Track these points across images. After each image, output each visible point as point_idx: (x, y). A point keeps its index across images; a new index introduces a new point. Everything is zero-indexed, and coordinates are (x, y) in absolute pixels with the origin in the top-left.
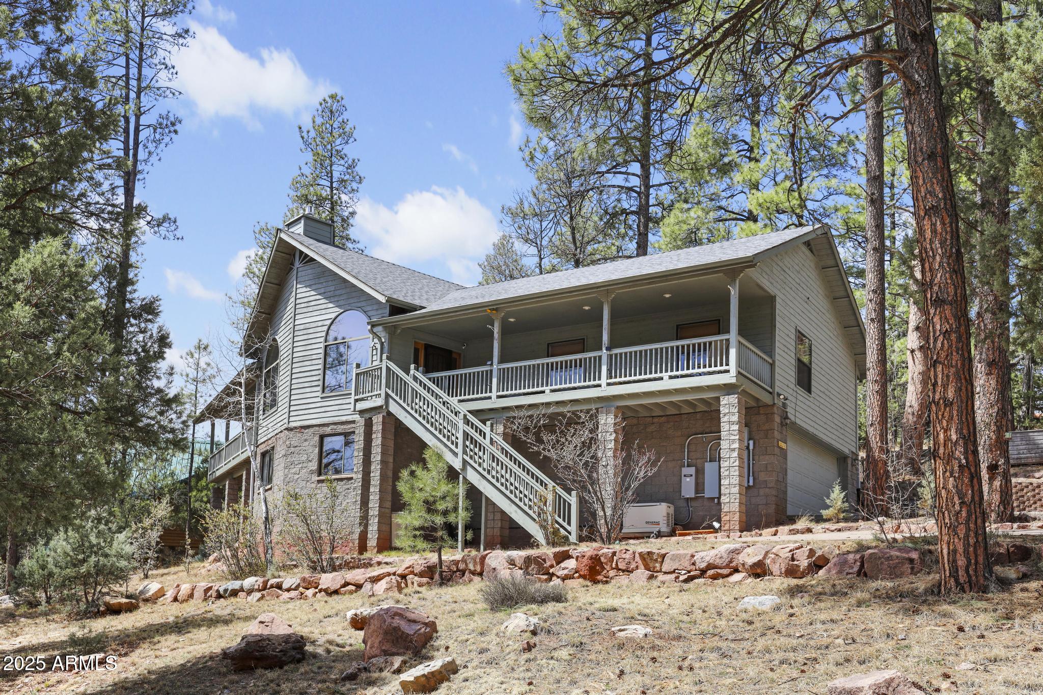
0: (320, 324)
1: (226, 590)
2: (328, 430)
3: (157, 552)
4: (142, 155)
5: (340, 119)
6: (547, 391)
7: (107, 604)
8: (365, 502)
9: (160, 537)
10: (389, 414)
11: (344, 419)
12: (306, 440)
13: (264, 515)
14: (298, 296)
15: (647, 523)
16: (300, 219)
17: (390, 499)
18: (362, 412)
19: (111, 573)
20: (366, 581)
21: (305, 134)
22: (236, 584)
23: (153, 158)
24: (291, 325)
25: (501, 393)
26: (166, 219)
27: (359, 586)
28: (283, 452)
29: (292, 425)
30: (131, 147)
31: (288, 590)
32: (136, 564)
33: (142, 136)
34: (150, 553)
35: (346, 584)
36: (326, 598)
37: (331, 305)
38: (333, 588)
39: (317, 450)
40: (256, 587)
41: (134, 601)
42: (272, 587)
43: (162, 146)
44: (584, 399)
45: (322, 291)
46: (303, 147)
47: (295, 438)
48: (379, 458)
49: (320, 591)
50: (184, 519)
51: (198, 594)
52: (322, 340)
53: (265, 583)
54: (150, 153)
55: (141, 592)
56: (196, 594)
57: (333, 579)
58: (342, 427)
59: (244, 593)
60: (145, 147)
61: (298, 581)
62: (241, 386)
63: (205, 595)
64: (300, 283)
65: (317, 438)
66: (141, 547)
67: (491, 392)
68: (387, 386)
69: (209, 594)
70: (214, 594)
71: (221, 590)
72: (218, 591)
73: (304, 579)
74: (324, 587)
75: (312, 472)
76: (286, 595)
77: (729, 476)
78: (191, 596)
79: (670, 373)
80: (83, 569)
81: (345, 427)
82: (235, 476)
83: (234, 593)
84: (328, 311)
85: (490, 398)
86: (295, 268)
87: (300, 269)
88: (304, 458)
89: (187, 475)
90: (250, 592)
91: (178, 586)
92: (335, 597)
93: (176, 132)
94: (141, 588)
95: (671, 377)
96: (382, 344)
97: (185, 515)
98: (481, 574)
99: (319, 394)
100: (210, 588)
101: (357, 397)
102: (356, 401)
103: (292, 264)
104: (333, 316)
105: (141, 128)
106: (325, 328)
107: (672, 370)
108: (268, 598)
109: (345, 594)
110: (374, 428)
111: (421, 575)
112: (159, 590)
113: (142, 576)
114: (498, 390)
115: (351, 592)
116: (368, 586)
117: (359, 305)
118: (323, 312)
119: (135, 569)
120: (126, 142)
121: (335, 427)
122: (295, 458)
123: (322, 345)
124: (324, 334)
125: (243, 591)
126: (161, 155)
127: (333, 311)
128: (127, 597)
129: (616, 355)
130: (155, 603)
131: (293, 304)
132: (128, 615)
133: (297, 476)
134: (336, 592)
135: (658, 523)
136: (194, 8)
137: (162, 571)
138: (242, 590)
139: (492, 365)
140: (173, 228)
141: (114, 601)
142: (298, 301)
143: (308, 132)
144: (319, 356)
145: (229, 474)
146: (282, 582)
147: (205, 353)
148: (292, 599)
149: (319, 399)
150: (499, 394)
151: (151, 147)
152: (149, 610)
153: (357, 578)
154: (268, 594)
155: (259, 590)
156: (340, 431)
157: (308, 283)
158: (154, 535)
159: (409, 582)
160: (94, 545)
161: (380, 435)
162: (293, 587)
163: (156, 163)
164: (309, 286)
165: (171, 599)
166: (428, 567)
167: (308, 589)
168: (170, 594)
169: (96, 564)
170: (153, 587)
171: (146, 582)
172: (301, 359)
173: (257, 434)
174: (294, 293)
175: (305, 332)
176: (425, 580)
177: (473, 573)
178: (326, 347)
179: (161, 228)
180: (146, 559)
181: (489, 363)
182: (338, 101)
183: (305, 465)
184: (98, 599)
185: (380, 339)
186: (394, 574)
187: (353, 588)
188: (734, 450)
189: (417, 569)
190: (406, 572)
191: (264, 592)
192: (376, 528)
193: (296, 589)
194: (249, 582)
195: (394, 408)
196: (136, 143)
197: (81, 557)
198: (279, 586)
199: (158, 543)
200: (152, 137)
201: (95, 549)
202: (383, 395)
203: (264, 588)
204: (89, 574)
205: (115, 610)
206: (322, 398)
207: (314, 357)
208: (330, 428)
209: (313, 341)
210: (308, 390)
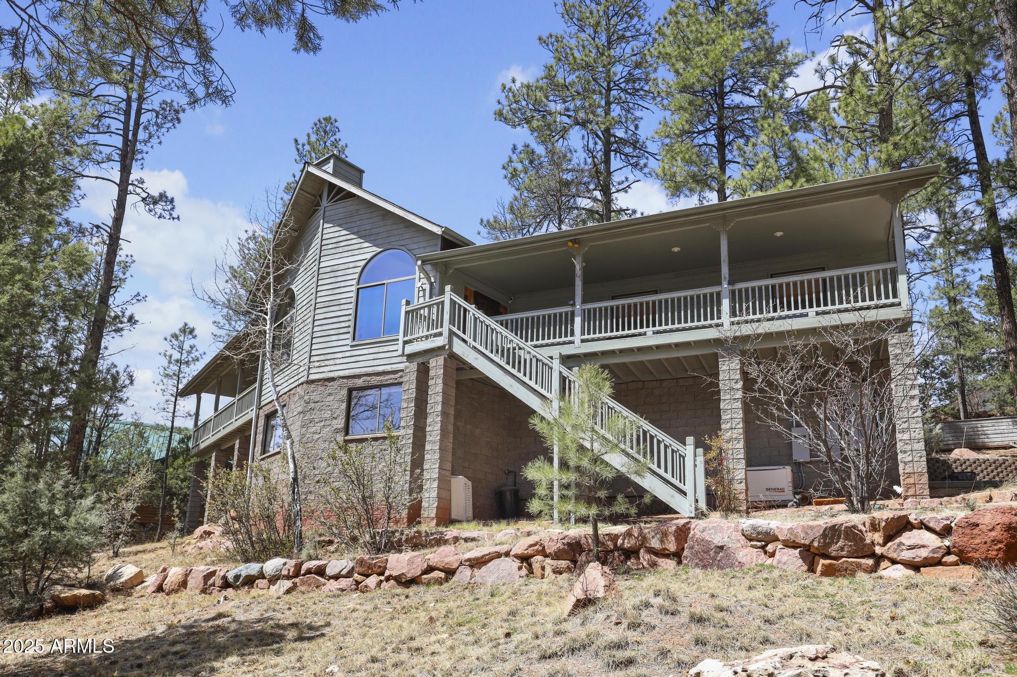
0: (351, 265)
1: (237, 577)
2: (360, 382)
3: (131, 527)
4: (142, 135)
5: (332, 139)
6: (650, 333)
7: (56, 599)
8: (418, 463)
9: (137, 509)
10: (453, 356)
11: (381, 369)
12: (330, 394)
13: (292, 475)
14: (325, 237)
15: (768, 489)
16: (328, 159)
17: (450, 459)
18: (411, 357)
19: (67, 553)
20: (461, 564)
21: (300, 147)
22: (253, 568)
23: (154, 141)
24: (316, 268)
25: (586, 337)
26: (163, 197)
27: (450, 573)
28: (300, 409)
29: (312, 377)
30: (131, 128)
31: (336, 577)
32: (104, 540)
33: (144, 118)
34: (123, 528)
35: (430, 569)
36: (399, 590)
37: (367, 244)
38: (409, 576)
39: (344, 405)
40: (285, 572)
41: (98, 592)
42: (309, 571)
43: (164, 130)
44: (695, 342)
45: (356, 230)
46: (298, 158)
47: (316, 393)
48: (439, 408)
49: (388, 579)
50: (158, 496)
51: (195, 581)
52: (354, 282)
53: (298, 567)
54: (150, 137)
55: (111, 578)
56: (191, 583)
57: (410, 562)
58: (378, 378)
59: (265, 581)
60: (146, 128)
61: (351, 564)
62: (266, 314)
63: (205, 583)
64: (328, 222)
65: (345, 392)
66: (113, 520)
67: (572, 334)
68: (452, 322)
69: (211, 581)
70: (219, 582)
71: (230, 576)
72: (224, 578)
73: (361, 562)
74: (395, 573)
75: (337, 431)
76: (333, 585)
77: (908, 428)
78: (184, 584)
79: (815, 309)
80: (24, 546)
81: (382, 378)
82: (223, 448)
83: (250, 581)
84: (362, 251)
85: (572, 342)
86: (322, 208)
87: (327, 209)
88: (327, 415)
89: (163, 455)
90: (274, 579)
91: (164, 570)
92: (414, 589)
93: (179, 120)
94: (110, 572)
95: (817, 314)
96: (431, 284)
97: (160, 492)
98: (677, 556)
99: (349, 342)
100: (213, 573)
101: (406, 339)
102: (405, 343)
103: (318, 205)
104: (369, 256)
105: (143, 111)
106: (359, 270)
107: (818, 305)
108: (303, 588)
109: (428, 584)
110: (432, 373)
111: (557, 556)
112: (136, 575)
113: (111, 553)
114: (583, 333)
115: (440, 582)
116: (464, 574)
117: (402, 243)
118: (356, 252)
119: (102, 545)
120: (126, 123)
121: (369, 378)
122: (316, 416)
123: (354, 288)
124: (356, 276)
125: (264, 577)
126: (162, 138)
127: (368, 250)
128: (89, 586)
129: (740, 291)
130: (130, 595)
131: (318, 246)
132: (89, 614)
133: (317, 436)
134: (413, 582)
135: (782, 490)
136: (205, 10)
137: (135, 548)
138: (261, 576)
139: (574, 305)
140: (169, 207)
141: (67, 593)
142: (324, 242)
143: (304, 145)
144: (349, 300)
145: (216, 446)
146: (325, 566)
147: (190, 336)
148: (343, 590)
149: (348, 348)
150: (583, 337)
151: (152, 129)
152: (121, 606)
153: (447, 560)
154: (303, 583)
155: (288, 577)
156: (375, 383)
157: (340, 222)
158: (130, 507)
159: (536, 567)
160: (44, 514)
161: (440, 381)
162: (344, 572)
163: (156, 146)
164: (339, 225)
165: (153, 589)
166: (569, 544)
167: (368, 576)
168: (152, 580)
169: (45, 540)
170: (129, 571)
171: (117, 562)
172: (326, 304)
173: (260, 396)
174: (319, 234)
175: (332, 274)
176: (563, 564)
177: (664, 554)
178: (358, 289)
179: (158, 206)
180: (117, 535)
181: (571, 302)
182: (332, 123)
183: (328, 423)
184: (43, 589)
185: (429, 279)
186: (507, 554)
187: (442, 575)
188: (913, 397)
189: (551, 548)
190: (530, 551)
191: (297, 580)
192: (434, 494)
193: (349, 575)
194: (272, 565)
195: (459, 348)
196: (137, 124)
197: (21, 529)
198: (320, 571)
199: (133, 516)
200: (154, 120)
201: (46, 518)
202: (446, 333)
203: (297, 574)
204: (32, 553)
205: (67, 608)
206: (352, 346)
207: (343, 301)
208: (362, 380)
209: (343, 284)
210: (334, 338)
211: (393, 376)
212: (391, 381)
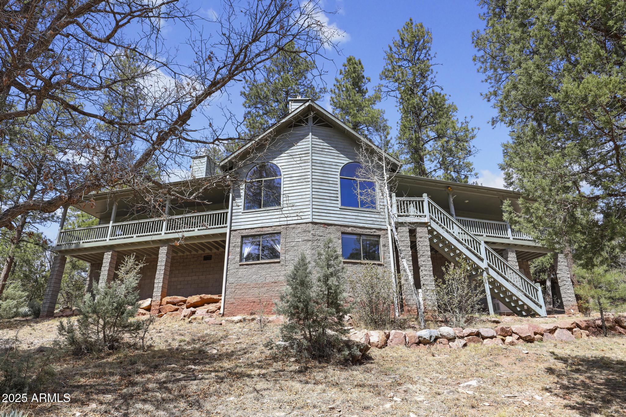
0: (334, 164)
11: (361, 225)
12: (330, 233)
14: (314, 143)
20: (544, 332)
24: (305, 158)
28: (306, 238)
29: (315, 221)
37: (343, 156)
38: (532, 337)
39: (340, 241)
47: (320, 231)
48: (429, 254)
49: (518, 339)
51: (398, 340)
52: (337, 174)
58: (360, 230)
64: (315, 135)
65: (340, 234)
72: (420, 337)
73: (502, 329)
74: (524, 335)
78: (386, 341)
81: (362, 230)
84: (340, 158)
86: (310, 127)
87: (313, 128)
99: (339, 206)
101: (399, 214)
102: (398, 216)
104: (345, 162)
109: (538, 340)
110: (420, 235)
111: (585, 329)
115: (541, 340)
116: (550, 336)
118: (336, 158)
121: (355, 229)
123: (338, 177)
124: (339, 171)
127: (344, 159)
144: (335, 183)
146: (479, 331)
149: (338, 209)
153: (540, 329)
156: (359, 232)
159: (578, 333)
161: (427, 240)
164: (322, 139)
167: (505, 337)
175: (321, 165)
187: (541, 336)
202: (428, 217)
206: (340, 209)
207: (331, 182)
208: (350, 229)
209: (329, 172)
210: (327, 201)
211: (369, 231)
212: (369, 233)
